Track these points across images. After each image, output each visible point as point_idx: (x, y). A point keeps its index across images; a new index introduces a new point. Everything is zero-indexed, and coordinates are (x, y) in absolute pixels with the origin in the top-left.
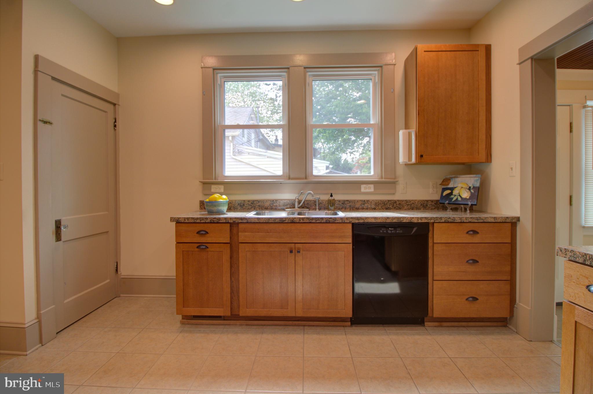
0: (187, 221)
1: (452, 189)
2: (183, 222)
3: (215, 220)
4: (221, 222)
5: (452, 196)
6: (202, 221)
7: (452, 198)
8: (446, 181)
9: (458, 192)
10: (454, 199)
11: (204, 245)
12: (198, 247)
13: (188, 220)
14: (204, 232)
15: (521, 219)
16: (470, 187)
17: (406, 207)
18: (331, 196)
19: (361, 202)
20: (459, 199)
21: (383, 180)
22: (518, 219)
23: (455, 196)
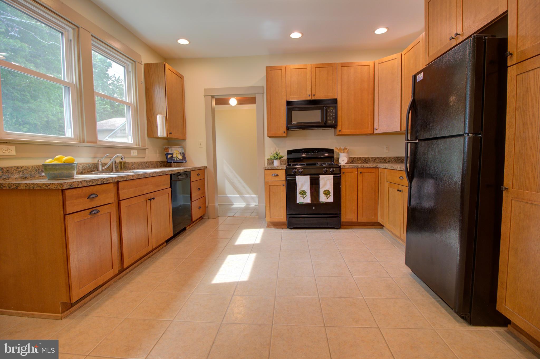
0: (80, 186)
1: (172, 154)
2: (76, 187)
3: (104, 180)
4: (109, 182)
5: (174, 158)
6: (94, 184)
7: (174, 159)
8: (166, 149)
9: (175, 156)
10: (175, 160)
11: (96, 210)
12: (90, 213)
13: (81, 184)
14: (94, 196)
15: (208, 167)
16: (180, 153)
17: (151, 167)
18: (122, 159)
19: (131, 164)
20: (178, 159)
21: (140, 147)
22: (206, 167)
23: (175, 158)
